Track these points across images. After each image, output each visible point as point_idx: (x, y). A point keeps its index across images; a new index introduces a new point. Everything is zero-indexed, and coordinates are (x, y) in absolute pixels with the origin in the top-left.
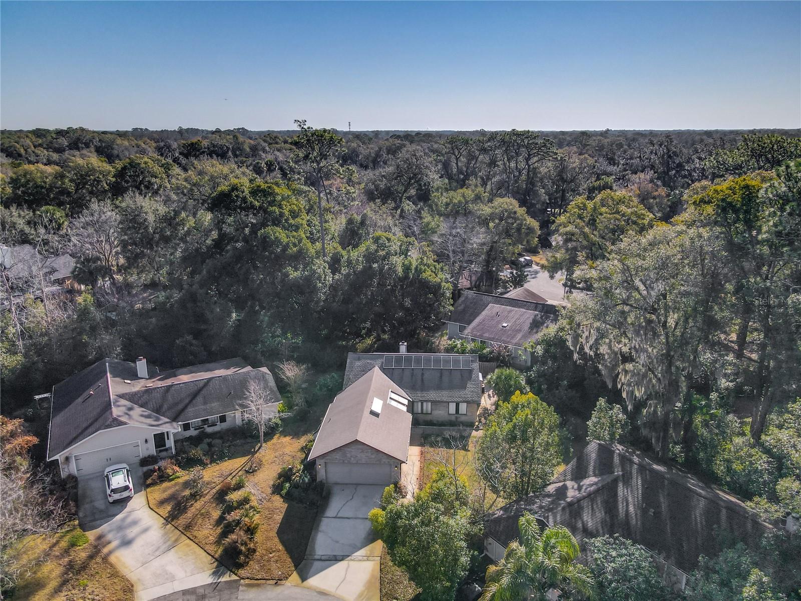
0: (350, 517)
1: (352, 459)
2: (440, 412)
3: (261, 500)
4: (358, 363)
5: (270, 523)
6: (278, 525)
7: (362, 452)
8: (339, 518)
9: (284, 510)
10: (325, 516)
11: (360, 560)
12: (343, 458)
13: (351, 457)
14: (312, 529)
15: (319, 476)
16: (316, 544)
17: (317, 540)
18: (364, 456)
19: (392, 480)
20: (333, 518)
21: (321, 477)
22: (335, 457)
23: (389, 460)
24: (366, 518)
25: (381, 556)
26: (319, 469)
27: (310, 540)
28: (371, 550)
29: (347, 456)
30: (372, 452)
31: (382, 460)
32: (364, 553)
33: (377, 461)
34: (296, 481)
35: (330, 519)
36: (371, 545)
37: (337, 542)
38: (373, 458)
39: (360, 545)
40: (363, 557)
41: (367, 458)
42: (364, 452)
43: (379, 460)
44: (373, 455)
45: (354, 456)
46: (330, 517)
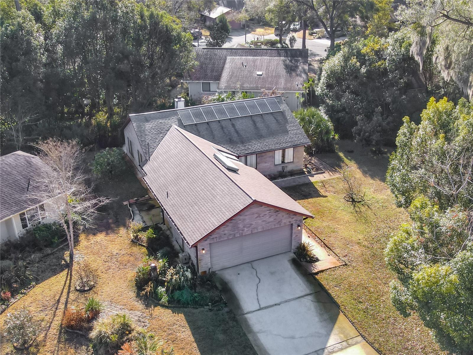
0: (277, 302)
2: (266, 164)
4: (148, 126)
8: (266, 308)
9: (184, 323)
10: (245, 311)
11: (342, 349)
12: (233, 231)
13: (244, 227)
14: (245, 335)
15: (202, 265)
16: (268, 351)
17: (264, 345)
18: (260, 221)
19: (293, 244)
20: (259, 310)
21: (205, 266)
22: (223, 233)
23: (290, 220)
24: (299, 298)
25: (361, 334)
26: (201, 255)
27: (255, 348)
28: (342, 333)
29: (238, 228)
30: (270, 213)
31: (282, 221)
32: (338, 339)
33: (276, 225)
34: (176, 280)
35: (255, 313)
36: (336, 326)
37: (293, 338)
38: (272, 222)
39: (323, 331)
40: (341, 344)
41: (264, 223)
42: (261, 216)
43: (279, 222)
44: (272, 216)
45: (248, 224)
46: (254, 311)
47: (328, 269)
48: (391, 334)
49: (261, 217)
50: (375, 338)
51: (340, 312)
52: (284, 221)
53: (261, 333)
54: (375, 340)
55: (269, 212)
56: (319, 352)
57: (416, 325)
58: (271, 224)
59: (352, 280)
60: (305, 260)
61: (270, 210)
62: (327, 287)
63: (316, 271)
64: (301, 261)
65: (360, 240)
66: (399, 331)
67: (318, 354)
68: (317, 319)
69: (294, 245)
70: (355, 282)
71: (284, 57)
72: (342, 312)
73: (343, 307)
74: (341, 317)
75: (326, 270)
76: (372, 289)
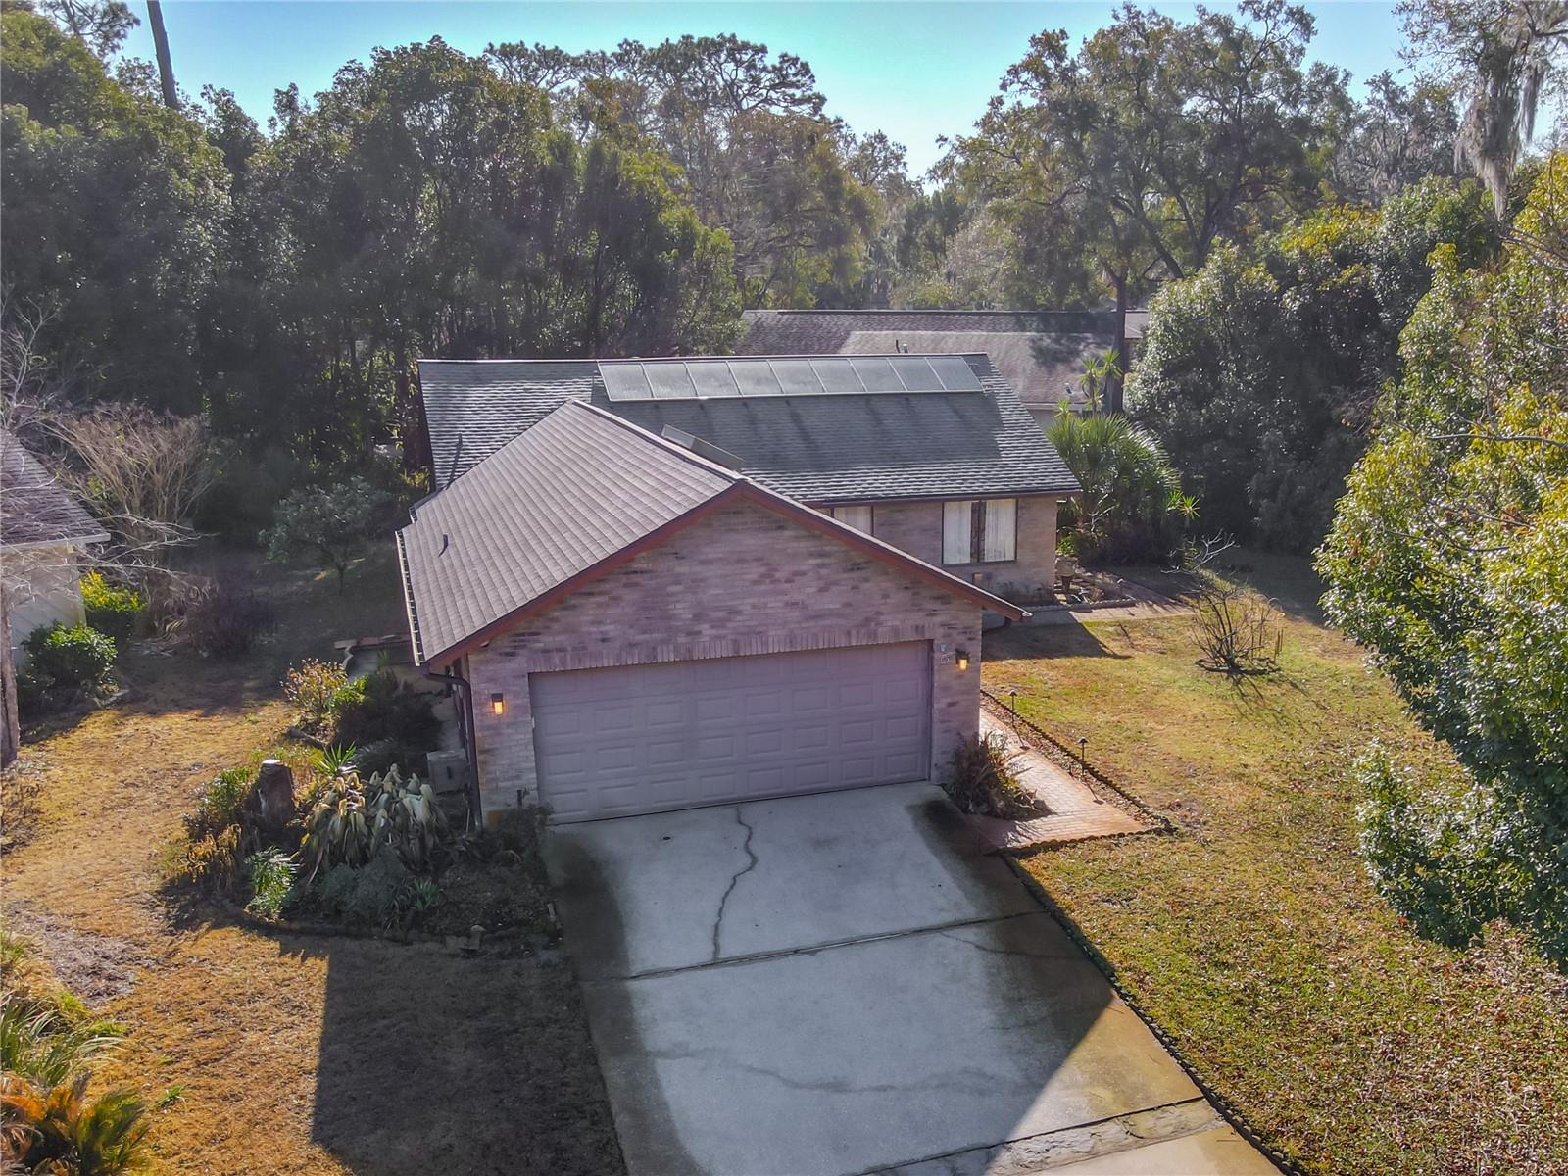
0: (807, 942)
1: (706, 630)
3: (95, 972)
4: (478, 394)
5: (230, 1084)
6: (309, 1085)
7: (769, 576)
8: (744, 960)
10: (636, 969)
11: (1093, 1155)
12: (644, 632)
13: (698, 618)
14: (591, 1058)
15: (496, 780)
16: (681, 1136)
17: (674, 1107)
18: (775, 604)
19: (937, 739)
20: (704, 966)
21: (509, 784)
22: (593, 629)
23: (918, 618)
24: (920, 931)
25: (1207, 1094)
26: (489, 728)
27: (622, 1121)
28: (1107, 1084)
29: (670, 618)
30: (824, 572)
31: (882, 618)
32: (1080, 1109)
33: (854, 632)
34: (346, 820)
35: (681, 977)
36: (1081, 1053)
37: (839, 1086)
38: (831, 614)
39: (1007, 1070)
40: (1091, 1129)
41: (795, 614)
42: (778, 575)
43: (868, 620)
44: (834, 589)
45: (717, 609)
46: (678, 970)
47: (1082, 840)
48: (1376, 1100)
49: (779, 581)
50: (1286, 1113)
51: (1112, 996)
52: (891, 621)
53: (679, 1057)
54: (1288, 1121)
55: (821, 566)
56: (960, 1162)
57: (1516, 1070)
58: (827, 622)
59: (1190, 882)
60: (984, 808)
61: (821, 555)
62: (1064, 900)
63: (1025, 842)
64: (966, 811)
65: (1245, 766)
66: (1421, 1089)
67: (953, 1170)
68: (986, 1017)
69: (942, 744)
70: (1204, 892)
71: (1037, 332)
72: (1123, 997)
73: (1129, 974)
74: (1116, 1018)
75: (1072, 841)
76: (1284, 921)
